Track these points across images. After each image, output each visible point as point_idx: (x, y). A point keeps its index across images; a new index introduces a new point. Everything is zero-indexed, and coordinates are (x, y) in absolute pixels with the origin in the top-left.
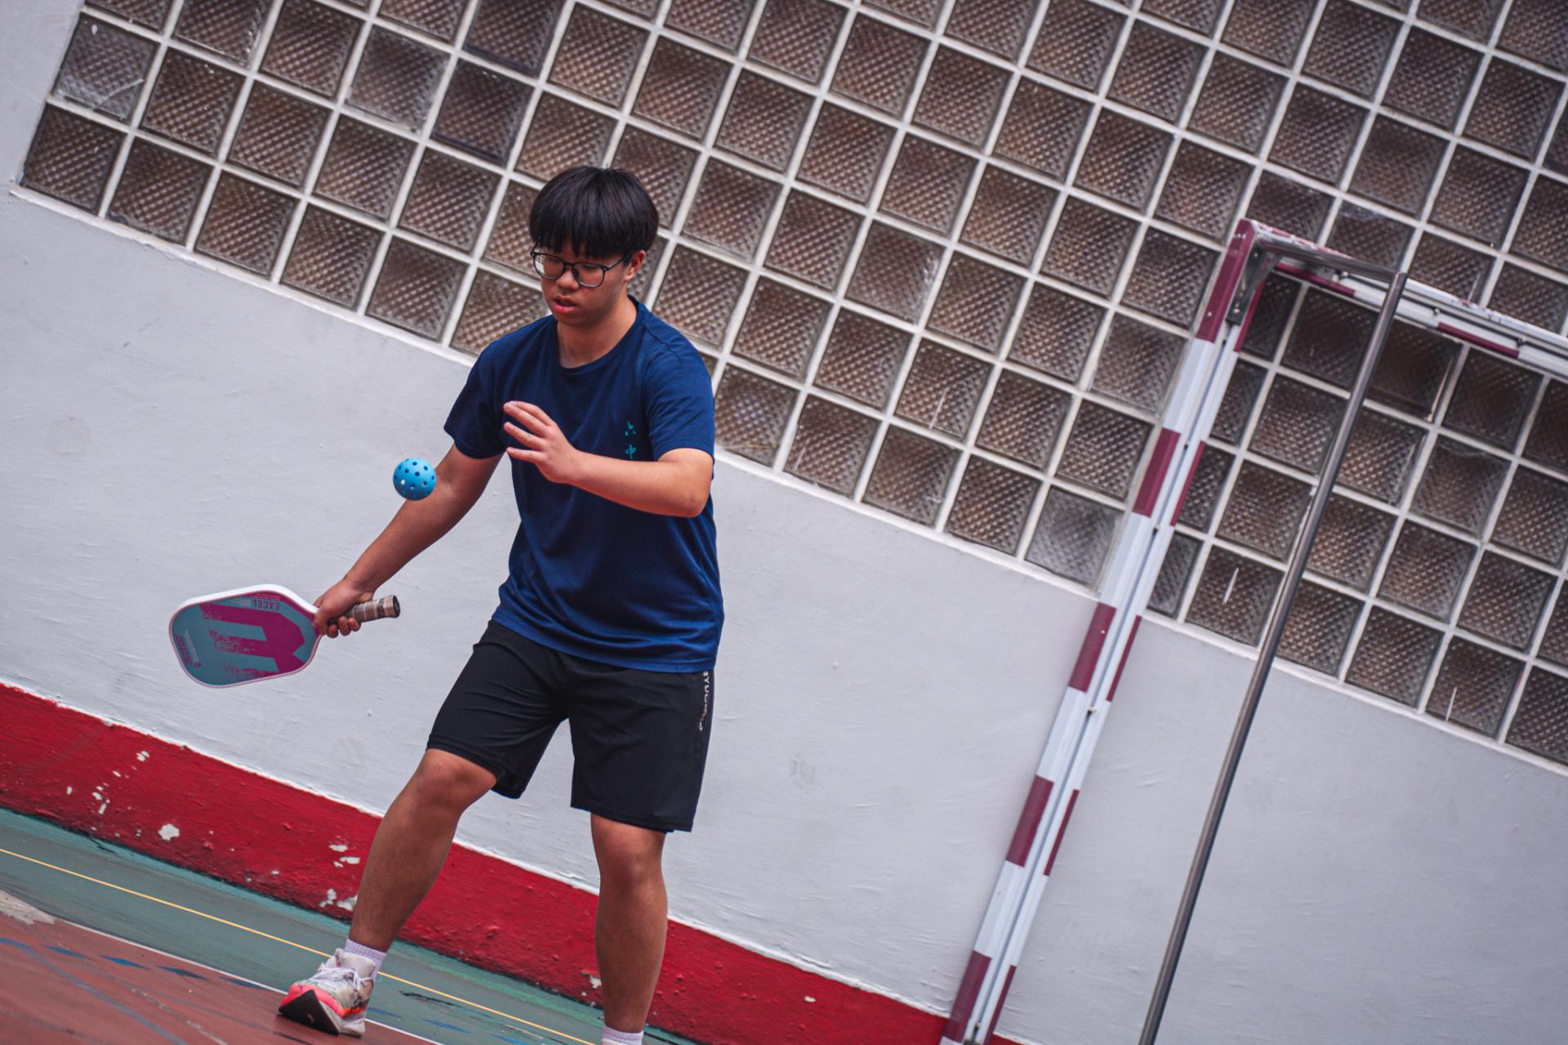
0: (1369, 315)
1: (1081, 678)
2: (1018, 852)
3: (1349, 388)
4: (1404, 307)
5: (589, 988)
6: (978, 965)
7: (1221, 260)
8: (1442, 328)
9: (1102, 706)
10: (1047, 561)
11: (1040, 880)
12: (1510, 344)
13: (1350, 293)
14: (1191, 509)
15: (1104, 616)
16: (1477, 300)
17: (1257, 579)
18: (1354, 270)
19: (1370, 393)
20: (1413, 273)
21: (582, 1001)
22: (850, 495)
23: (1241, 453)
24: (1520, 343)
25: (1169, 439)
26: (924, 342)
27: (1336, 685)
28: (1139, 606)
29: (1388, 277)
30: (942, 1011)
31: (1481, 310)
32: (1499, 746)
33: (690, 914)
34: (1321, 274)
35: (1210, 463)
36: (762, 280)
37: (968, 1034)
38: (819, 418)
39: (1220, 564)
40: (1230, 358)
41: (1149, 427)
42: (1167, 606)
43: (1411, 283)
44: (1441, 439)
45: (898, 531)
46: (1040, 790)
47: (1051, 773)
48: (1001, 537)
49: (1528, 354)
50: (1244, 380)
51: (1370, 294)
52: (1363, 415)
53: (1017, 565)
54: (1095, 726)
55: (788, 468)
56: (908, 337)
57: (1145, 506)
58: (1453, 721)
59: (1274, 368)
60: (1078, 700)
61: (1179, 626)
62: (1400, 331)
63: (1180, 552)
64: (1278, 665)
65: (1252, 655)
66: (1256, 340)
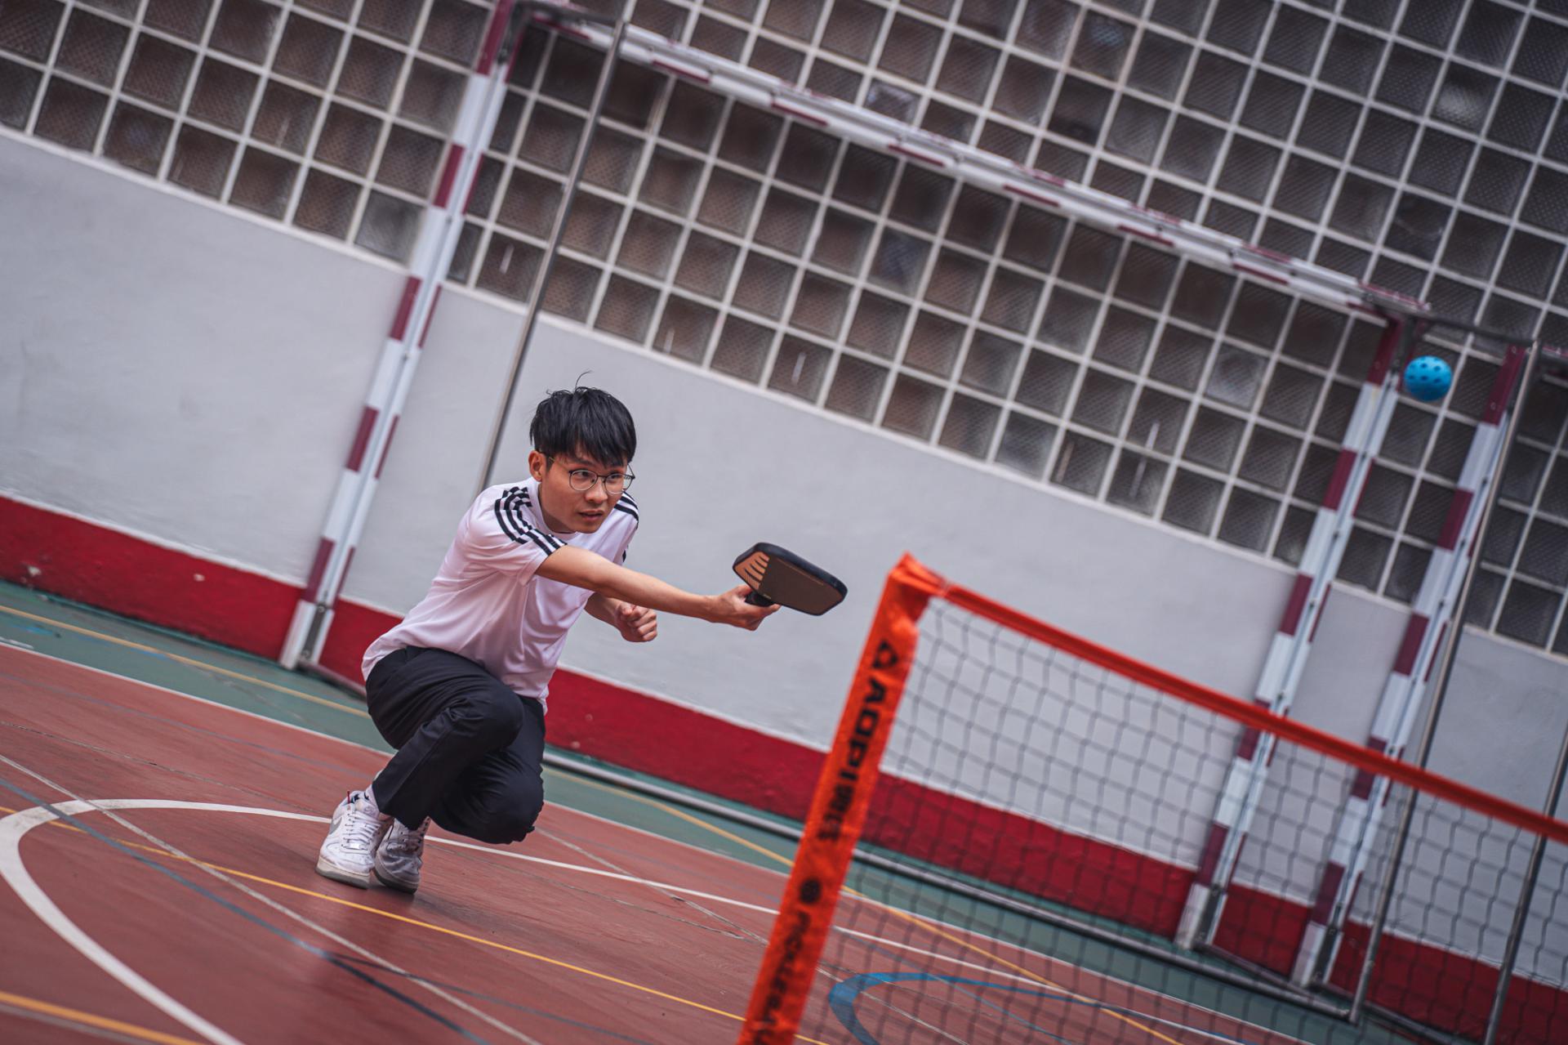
0: (600, 53)
1: (398, 331)
2: (354, 462)
3: (587, 107)
4: (628, 49)
5: (28, 575)
6: (325, 548)
7: (491, 16)
8: (656, 63)
9: (414, 352)
10: (372, 245)
11: (371, 483)
12: (702, 73)
13: (586, 38)
14: (477, 203)
15: (413, 285)
16: (679, 40)
17: (526, 255)
18: (590, 20)
19: (604, 111)
20: (634, 21)
21: (23, 585)
22: (217, 197)
23: (512, 160)
24: (711, 72)
25: (457, 151)
26: (270, 81)
27: (585, 331)
28: (440, 276)
29: (612, 24)
30: (298, 581)
31: (683, 48)
32: (704, 371)
33: (105, 516)
34: (566, 24)
35: (488, 169)
36: (142, 35)
37: (320, 598)
38: (191, 140)
39: (499, 243)
40: (500, 89)
41: (440, 143)
42: (461, 276)
43: (633, 30)
44: (658, 147)
45: (256, 226)
46: (369, 417)
47: (376, 402)
48: (334, 227)
49: (719, 82)
50: (511, 106)
51: (600, 37)
52: (599, 130)
53: (347, 248)
54: (409, 368)
55: (170, 178)
56: (256, 77)
57: (441, 200)
58: (673, 354)
59: (533, 96)
60: (394, 348)
61: (470, 291)
62: (625, 66)
63: (469, 234)
64: (543, 317)
65: (522, 310)
66: (520, 75)
